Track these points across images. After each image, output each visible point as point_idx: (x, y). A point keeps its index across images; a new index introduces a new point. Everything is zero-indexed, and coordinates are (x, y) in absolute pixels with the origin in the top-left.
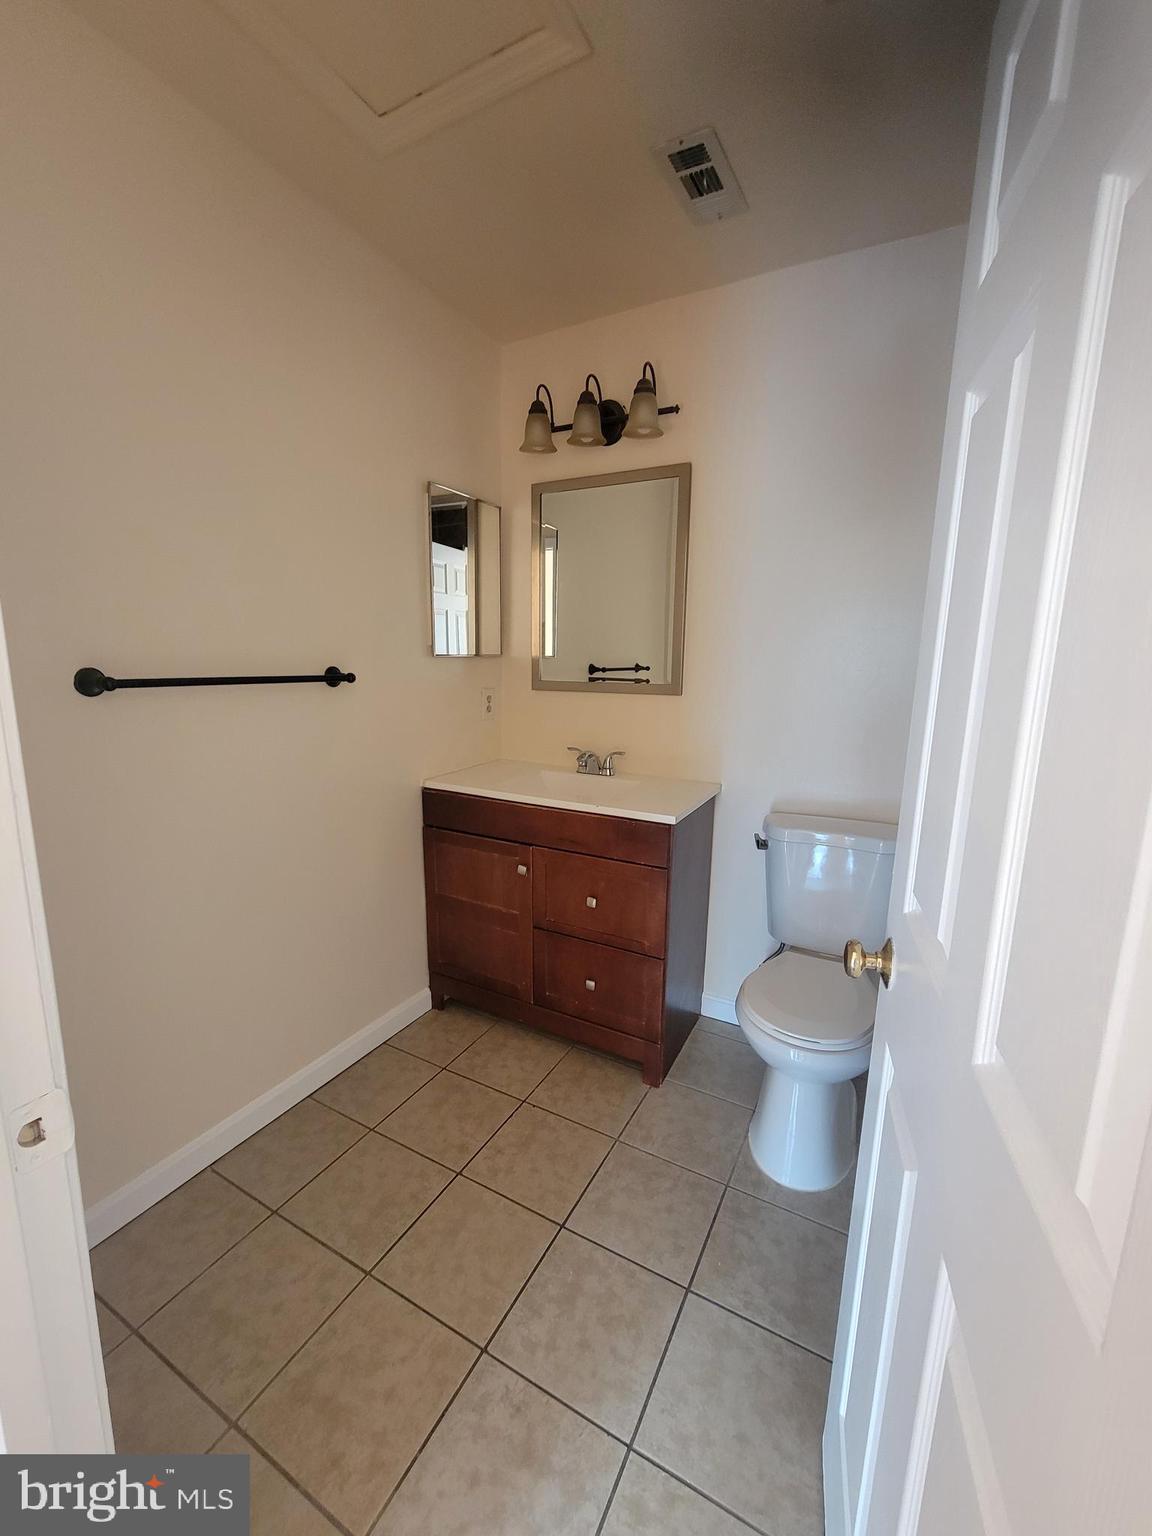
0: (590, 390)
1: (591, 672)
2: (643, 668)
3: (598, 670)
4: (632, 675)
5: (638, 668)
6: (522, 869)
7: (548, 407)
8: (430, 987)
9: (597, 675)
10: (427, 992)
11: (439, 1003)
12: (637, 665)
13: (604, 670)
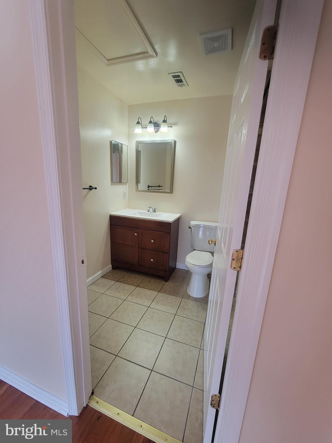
0: (151, 120)
1: (148, 187)
2: (160, 186)
3: (150, 187)
4: (158, 188)
5: (159, 186)
6: (136, 234)
7: (141, 123)
8: (111, 264)
9: (150, 188)
10: (111, 266)
11: (114, 268)
12: (159, 185)
13: (152, 187)
